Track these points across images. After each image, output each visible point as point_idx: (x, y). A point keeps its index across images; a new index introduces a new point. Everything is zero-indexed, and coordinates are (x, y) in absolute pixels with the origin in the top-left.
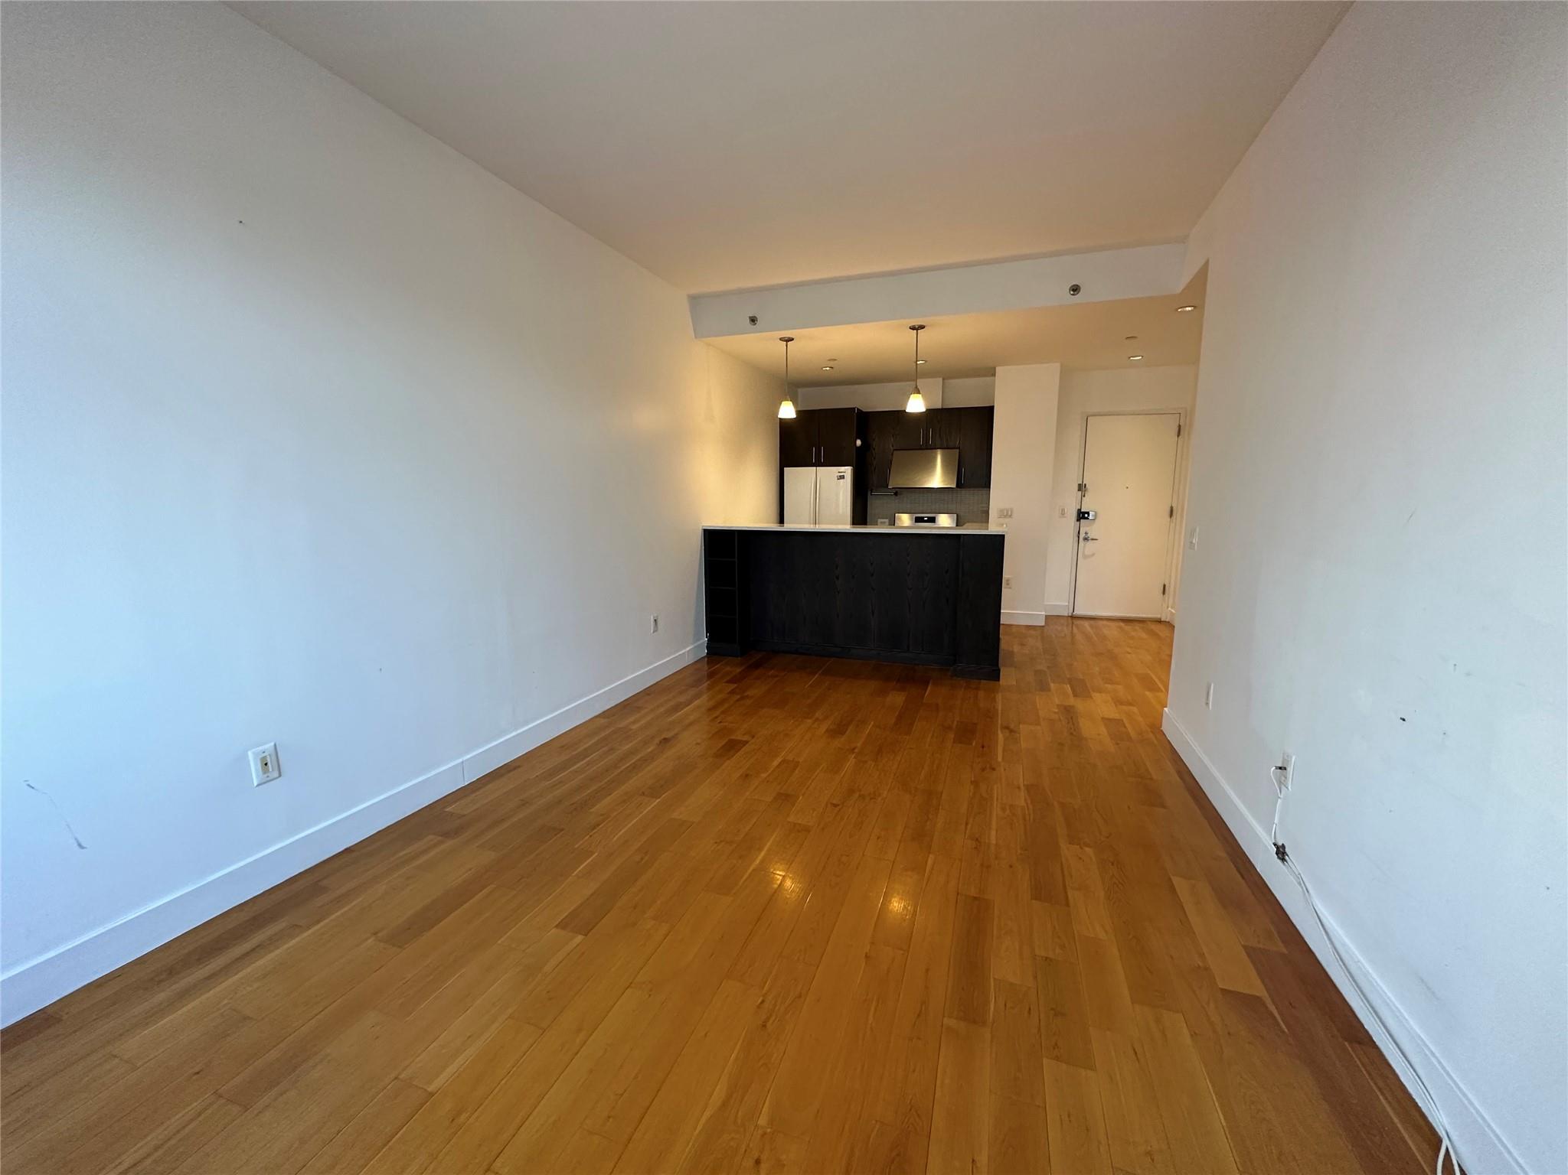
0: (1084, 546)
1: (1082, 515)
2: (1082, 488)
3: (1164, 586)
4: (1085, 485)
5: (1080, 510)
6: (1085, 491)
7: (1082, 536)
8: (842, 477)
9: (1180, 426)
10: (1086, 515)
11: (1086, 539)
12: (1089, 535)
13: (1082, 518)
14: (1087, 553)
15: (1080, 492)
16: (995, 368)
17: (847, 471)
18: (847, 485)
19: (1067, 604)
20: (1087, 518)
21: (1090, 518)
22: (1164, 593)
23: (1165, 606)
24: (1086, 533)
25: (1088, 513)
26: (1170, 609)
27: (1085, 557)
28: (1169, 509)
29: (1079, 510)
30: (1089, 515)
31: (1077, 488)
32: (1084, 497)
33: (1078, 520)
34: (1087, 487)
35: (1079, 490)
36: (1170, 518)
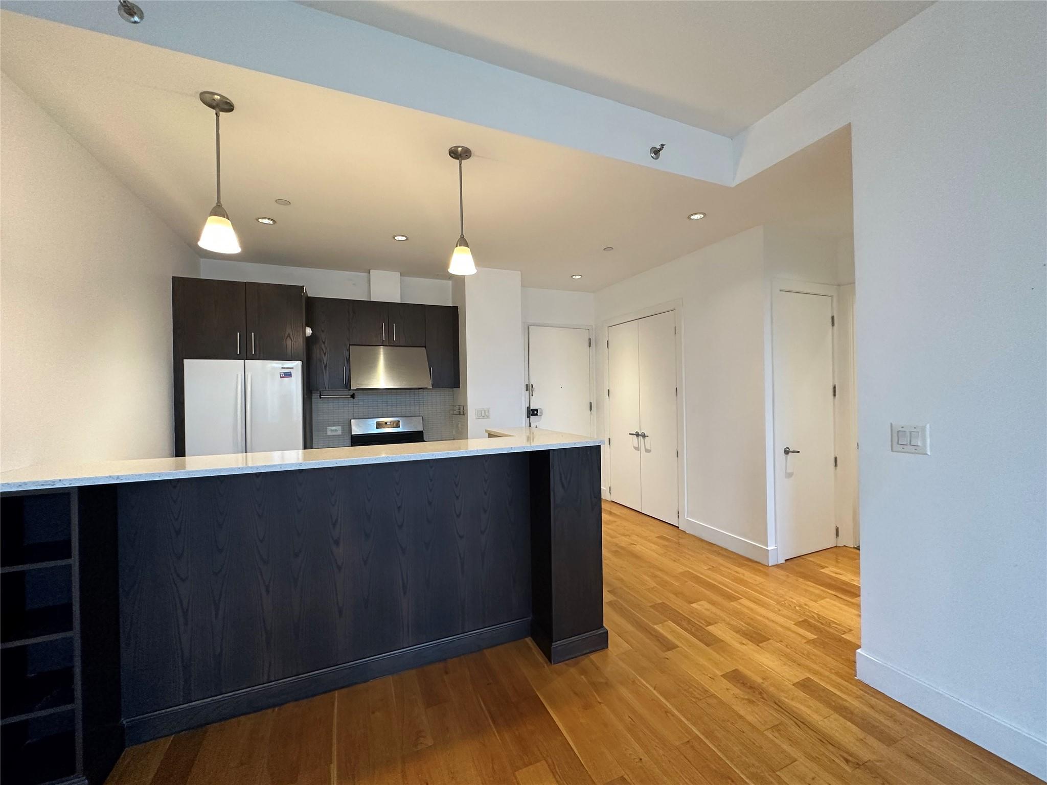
1: (531, 412)
2: (529, 388)
4: (532, 385)
5: (529, 407)
6: (532, 390)
8: (288, 375)
9: (590, 339)
10: (536, 412)
13: (531, 415)
15: (528, 392)
17: (296, 366)
18: (295, 385)
20: (536, 415)
21: (539, 414)
24: (537, 427)
25: (537, 410)
28: (588, 406)
30: (537, 412)
31: (524, 388)
32: (532, 395)
33: (528, 417)
34: (533, 387)
35: (526, 391)
36: (590, 411)
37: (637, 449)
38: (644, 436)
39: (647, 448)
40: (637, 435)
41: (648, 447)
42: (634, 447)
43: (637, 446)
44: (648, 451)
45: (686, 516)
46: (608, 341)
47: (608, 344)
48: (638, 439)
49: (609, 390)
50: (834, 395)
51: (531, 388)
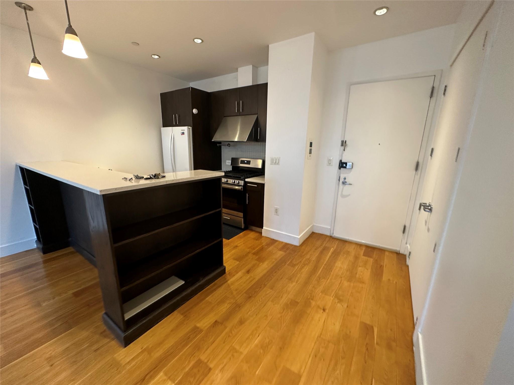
0: (343, 189)
1: (342, 165)
2: (344, 144)
4: (346, 141)
7: (342, 180)
8: (183, 133)
9: (433, 88)
10: (345, 165)
11: (344, 183)
12: (346, 180)
13: (342, 167)
14: (344, 193)
15: (343, 147)
16: (268, 46)
19: (330, 227)
20: (345, 167)
21: (348, 167)
22: (404, 232)
23: (404, 242)
24: (345, 179)
25: (346, 164)
26: (407, 245)
27: (343, 196)
29: (341, 161)
30: (346, 165)
31: (340, 143)
32: (344, 150)
33: (339, 169)
34: (347, 143)
35: (341, 146)
36: (415, 171)
47: (445, 90)
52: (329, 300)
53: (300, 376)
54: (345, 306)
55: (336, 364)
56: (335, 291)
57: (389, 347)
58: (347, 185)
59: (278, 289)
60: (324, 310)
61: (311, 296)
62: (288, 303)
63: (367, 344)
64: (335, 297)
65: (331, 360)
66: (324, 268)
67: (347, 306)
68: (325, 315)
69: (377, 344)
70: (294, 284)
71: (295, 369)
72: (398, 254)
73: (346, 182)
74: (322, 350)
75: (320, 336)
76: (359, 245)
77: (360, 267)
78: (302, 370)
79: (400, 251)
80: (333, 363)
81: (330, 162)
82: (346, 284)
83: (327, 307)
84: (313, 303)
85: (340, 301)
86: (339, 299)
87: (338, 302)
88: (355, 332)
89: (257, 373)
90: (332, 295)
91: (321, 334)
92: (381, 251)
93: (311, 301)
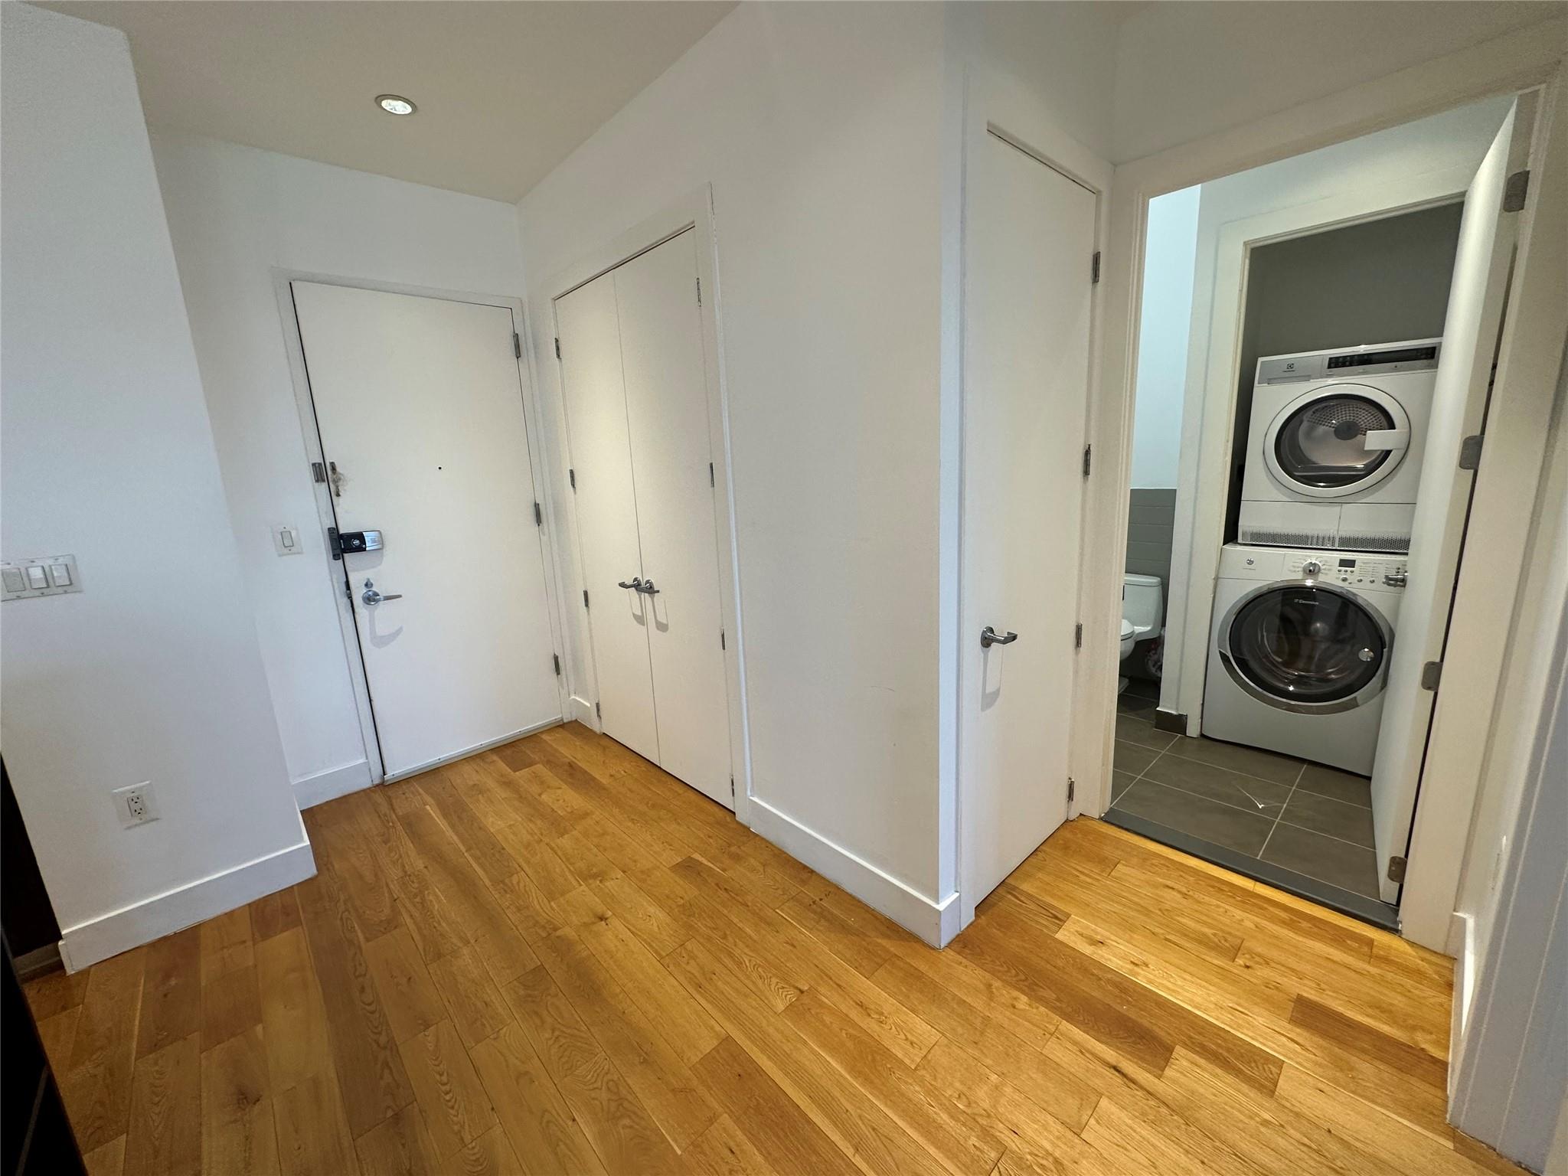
0: (372, 619)
1: (344, 544)
2: (324, 472)
3: (556, 658)
4: (333, 465)
5: (336, 529)
6: (335, 482)
7: (358, 593)
9: (516, 336)
10: (357, 542)
11: (371, 599)
12: (375, 588)
13: (344, 551)
14: (381, 631)
15: (324, 485)
19: (362, 760)
20: (361, 548)
21: (369, 545)
22: (558, 670)
24: (368, 585)
25: (360, 536)
26: (573, 697)
27: (381, 641)
28: (532, 511)
29: (334, 531)
30: (364, 542)
31: (309, 475)
32: (338, 495)
33: (336, 557)
34: (338, 469)
35: (317, 481)
36: (537, 525)
37: (640, 620)
38: (650, 590)
39: (658, 618)
40: (637, 585)
41: (662, 619)
42: (634, 614)
43: (640, 614)
44: (662, 627)
45: (749, 793)
46: (557, 341)
47: (558, 349)
48: (640, 598)
49: (572, 472)
50: (1086, 472)
51: (330, 472)
52: (584, 895)
53: (728, 1039)
54: (620, 874)
55: (731, 955)
56: (567, 873)
57: (737, 858)
58: (381, 603)
59: (447, 1004)
60: (602, 918)
61: (544, 927)
62: (522, 992)
63: (717, 885)
64: (585, 880)
65: (720, 961)
66: (476, 859)
67: (624, 872)
68: (615, 922)
69: (724, 870)
70: (465, 951)
71: (707, 1045)
72: (561, 726)
73: (376, 594)
74: (692, 967)
75: (662, 958)
76: (477, 757)
77: (540, 795)
78: (718, 1028)
79: (562, 720)
80: (727, 961)
81: (287, 543)
82: (565, 842)
83: (601, 908)
84: (567, 932)
85: (601, 876)
86: (595, 876)
87: (601, 881)
88: (685, 889)
89: (679, 1152)
90: (575, 883)
91: (656, 952)
92: (531, 738)
93: (559, 933)
